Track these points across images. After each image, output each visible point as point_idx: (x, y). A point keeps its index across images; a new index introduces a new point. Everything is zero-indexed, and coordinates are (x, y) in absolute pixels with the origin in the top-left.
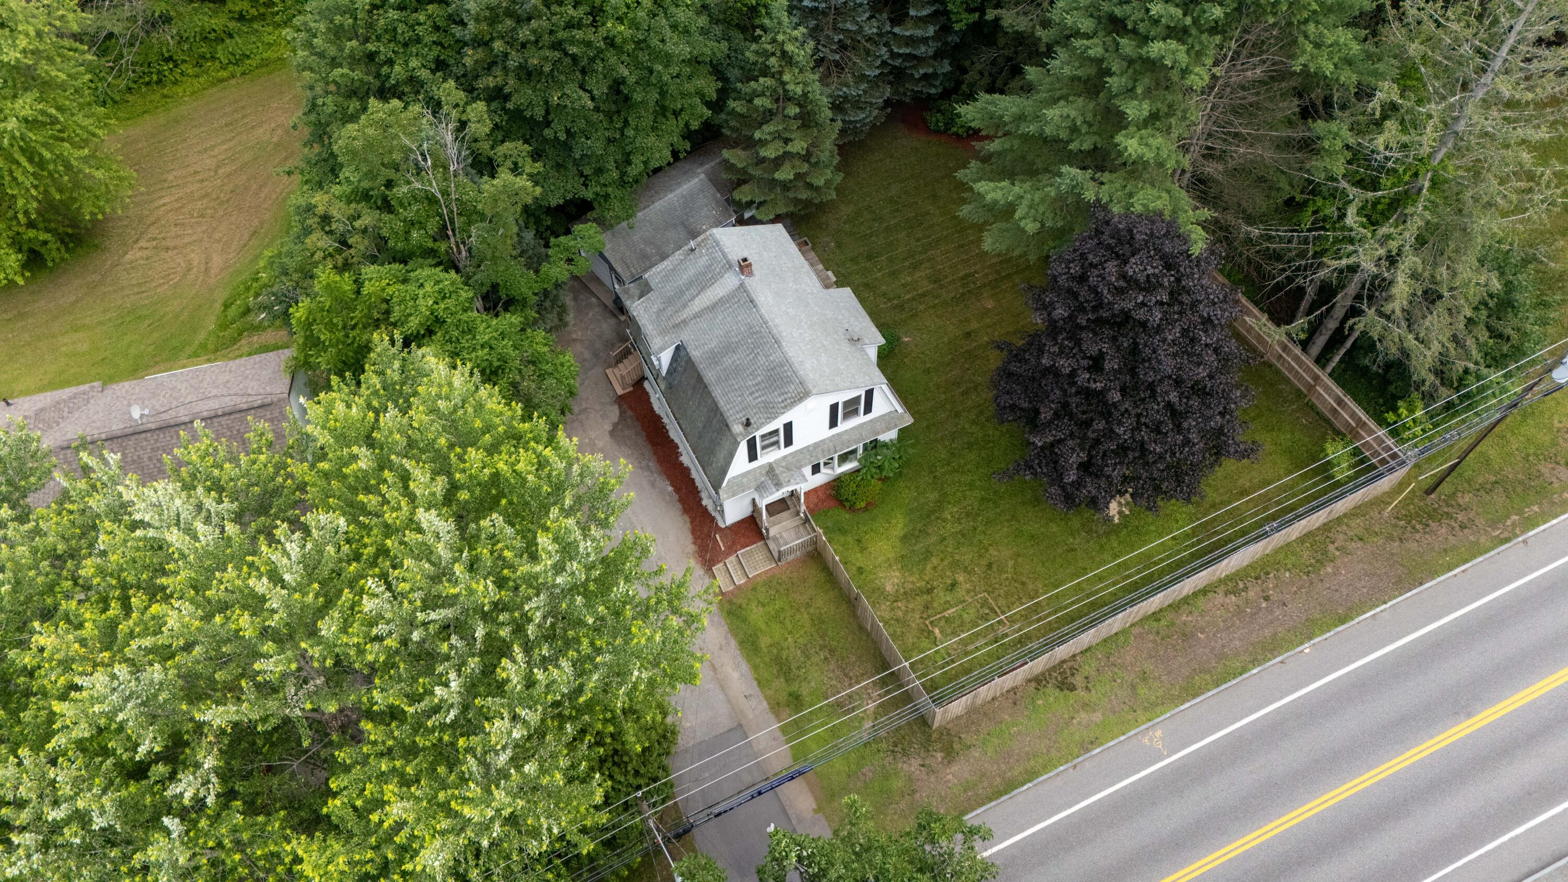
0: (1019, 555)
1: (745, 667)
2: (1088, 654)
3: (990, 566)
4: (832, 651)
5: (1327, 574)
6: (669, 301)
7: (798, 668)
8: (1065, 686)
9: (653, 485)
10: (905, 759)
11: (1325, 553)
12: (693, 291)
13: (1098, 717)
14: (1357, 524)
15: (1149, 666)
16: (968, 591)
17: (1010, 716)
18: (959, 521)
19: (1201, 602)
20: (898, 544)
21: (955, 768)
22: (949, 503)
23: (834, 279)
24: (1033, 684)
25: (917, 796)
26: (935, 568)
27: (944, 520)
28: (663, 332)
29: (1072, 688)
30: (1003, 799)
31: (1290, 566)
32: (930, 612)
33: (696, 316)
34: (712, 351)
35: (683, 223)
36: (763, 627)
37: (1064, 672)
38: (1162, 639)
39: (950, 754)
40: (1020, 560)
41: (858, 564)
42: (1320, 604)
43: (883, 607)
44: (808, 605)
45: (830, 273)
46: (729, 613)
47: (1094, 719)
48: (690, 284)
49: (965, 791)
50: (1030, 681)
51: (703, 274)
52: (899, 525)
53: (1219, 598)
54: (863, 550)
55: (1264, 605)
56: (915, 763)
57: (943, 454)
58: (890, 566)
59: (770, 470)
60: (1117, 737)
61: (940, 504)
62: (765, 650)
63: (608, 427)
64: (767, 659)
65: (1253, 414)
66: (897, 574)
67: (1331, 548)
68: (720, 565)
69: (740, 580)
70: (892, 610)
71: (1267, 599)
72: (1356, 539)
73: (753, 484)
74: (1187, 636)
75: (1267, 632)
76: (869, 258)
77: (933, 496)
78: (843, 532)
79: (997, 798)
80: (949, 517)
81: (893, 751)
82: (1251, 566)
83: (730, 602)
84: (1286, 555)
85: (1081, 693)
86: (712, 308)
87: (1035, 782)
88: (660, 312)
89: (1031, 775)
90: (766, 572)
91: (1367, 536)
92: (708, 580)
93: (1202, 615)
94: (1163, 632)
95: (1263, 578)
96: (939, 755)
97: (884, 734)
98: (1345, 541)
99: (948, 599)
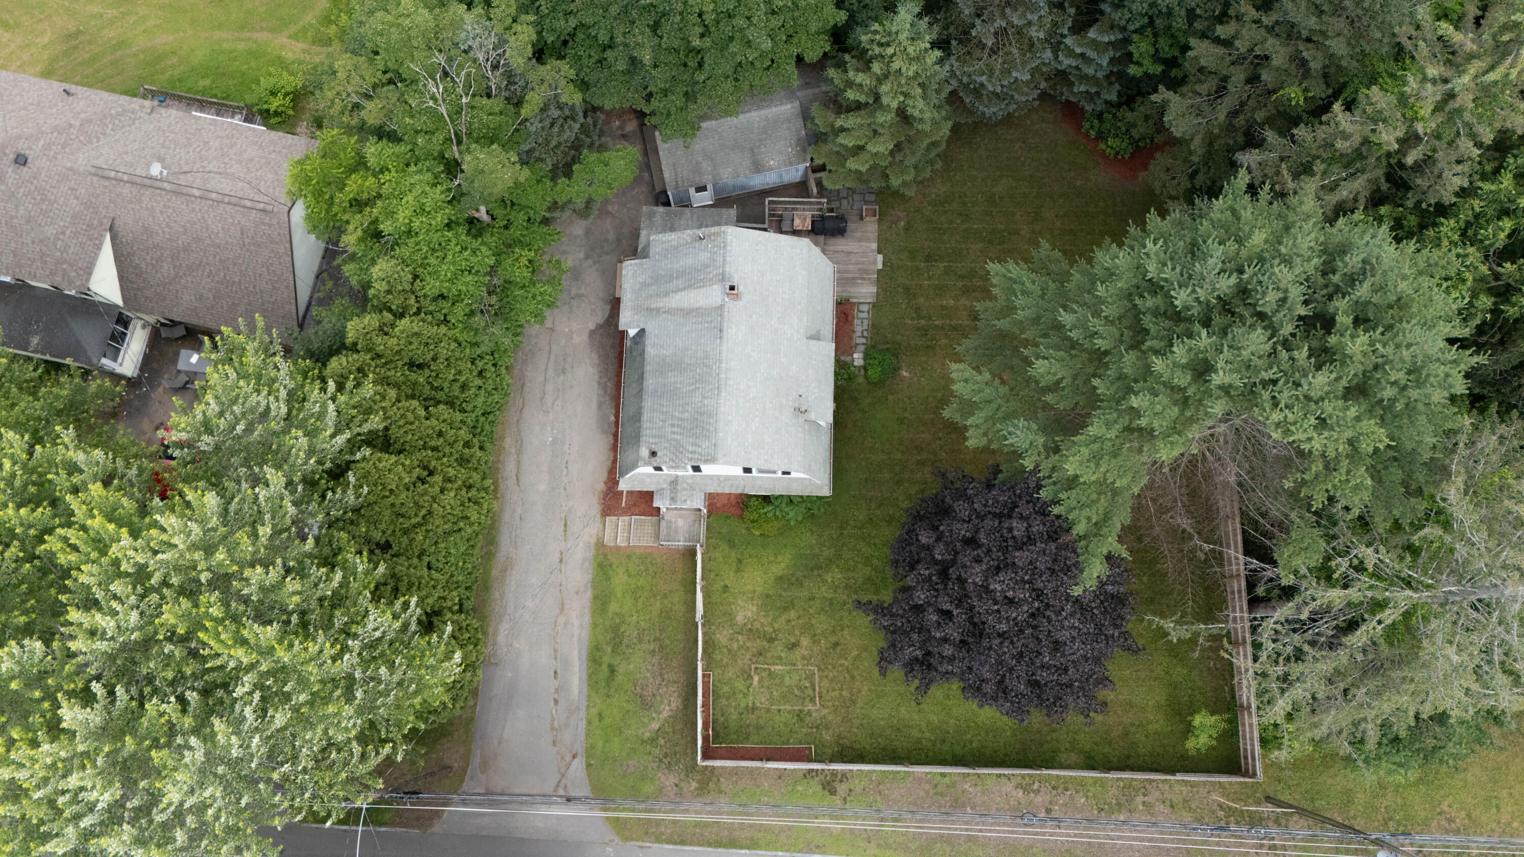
0: (866, 650)
1: (587, 620)
3: (836, 645)
4: (662, 647)
5: (1117, 821)
6: (657, 279)
7: (628, 646)
8: (829, 787)
9: (600, 406)
10: (666, 771)
11: (1130, 801)
12: (680, 283)
13: (837, 829)
16: (803, 658)
17: (769, 785)
18: (835, 589)
19: (990, 782)
20: (771, 581)
21: (699, 803)
22: (838, 566)
23: (880, 267)
26: (789, 621)
27: (824, 581)
28: (636, 309)
29: (833, 792)
30: (720, 850)
31: (1090, 794)
32: (761, 658)
33: (669, 312)
34: (664, 358)
35: (752, 150)
36: (619, 594)
37: (836, 775)
38: (936, 794)
39: (702, 789)
40: (864, 655)
41: (727, 582)
43: (725, 632)
44: (665, 596)
45: (880, 258)
46: (600, 565)
47: (832, 828)
48: (680, 274)
51: (696, 270)
52: (781, 564)
53: (1009, 787)
54: (738, 570)
55: (1042, 816)
56: (673, 779)
57: (862, 516)
58: (752, 599)
59: (675, 481)
61: (830, 562)
62: (610, 615)
63: (591, 326)
64: (608, 623)
66: (754, 609)
67: (1140, 799)
68: (614, 518)
69: (621, 542)
70: (731, 639)
71: (1048, 811)
72: (1168, 803)
73: (654, 486)
74: (958, 804)
75: (1026, 841)
77: (827, 553)
78: (731, 544)
79: (716, 847)
80: (830, 580)
81: (661, 760)
83: (605, 556)
85: (837, 800)
86: (687, 313)
88: (645, 285)
90: (646, 547)
91: (1180, 806)
92: (598, 525)
93: (983, 793)
94: (940, 789)
95: (1060, 791)
96: (694, 785)
97: (662, 742)
98: (1158, 800)
99: (783, 655)
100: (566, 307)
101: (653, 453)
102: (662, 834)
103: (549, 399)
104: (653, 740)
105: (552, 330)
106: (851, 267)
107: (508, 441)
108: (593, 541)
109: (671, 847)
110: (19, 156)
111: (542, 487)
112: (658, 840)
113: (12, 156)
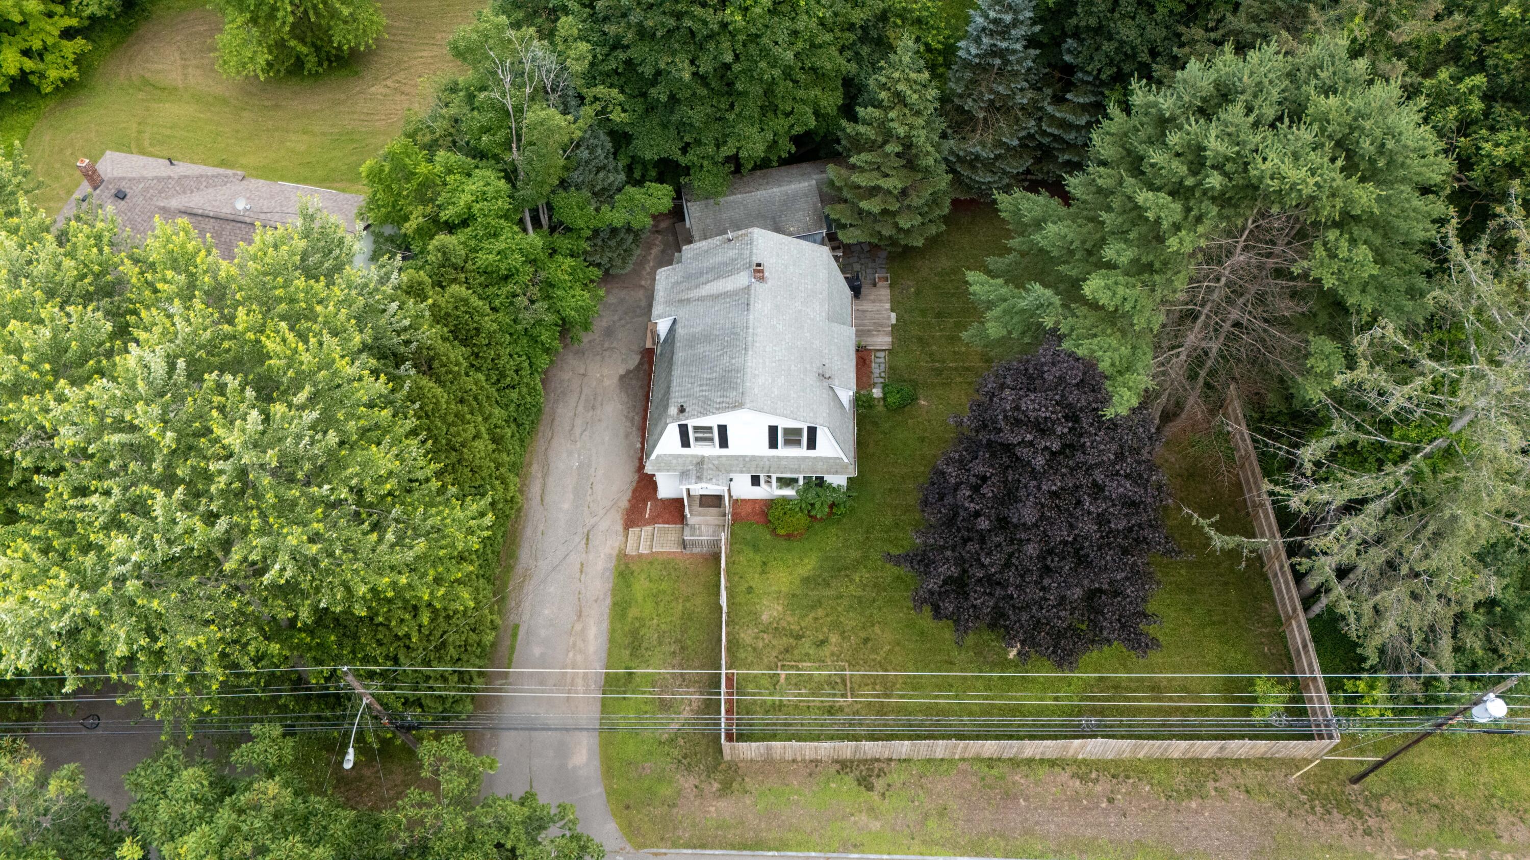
0: (898, 644)
1: (605, 625)
2: (904, 765)
4: (683, 648)
5: (1188, 808)
6: (688, 277)
7: (647, 649)
8: (865, 783)
9: (627, 436)
10: (686, 773)
11: (1200, 786)
12: (710, 276)
13: (876, 825)
14: (1254, 776)
15: (953, 805)
16: (832, 654)
17: (799, 784)
18: (864, 587)
19: (1043, 772)
20: (798, 582)
21: (722, 804)
22: (865, 567)
23: (894, 321)
24: (838, 766)
25: (675, 811)
26: (816, 619)
27: (852, 581)
28: (668, 303)
29: (870, 788)
30: (744, 853)
31: (1155, 781)
32: (788, 656)
33: (701, 299)
34: (694, 336)
35: (774, 219)
36: (640, 599)
37: (872, 770)
38: (984, 787)
39: (726, 788)
40: (897, 649)
41: (751, 584)
42: (1161, 833)
43: (750, 631)
44: (687, 599)
45: (893, 315)
46: (621, 574)
47: (871, 825)
48: (710, 270)
49: (717, 828)
50: (837, 761)
51: (725, 264)
52: (808, 565)
53: (1064, 777)
54: (763, 572)
55: (1104, 805)
56: (692, 780)
57: (888, 521)
58: (778, 598)
59: (700, 463)
60: (881, 853)
61: (856, 565)
62: (630, 620)
63: (622, 371)
64: (626, 629)
65: (1215, 618)
66: (780, 608)
67: (1210, 785)
68: (637, 530)
69: (644, 550)
70: (757, 638)
71: (1111, 800)
72: (1242, 788)
73: (680, 468)
74: (1009, 796)
75: (1089, 833)
76: (939, 315)
77: (854, 554)
78: (756, 548)
79: (739, 849)
80: (857, 579)
81: (679, 761)
82: (1116, 763)
83: (627, 565)
84: (1159, 770)
85: (875, 796)
86: (715, 297)
87: (782, 853)
88: (677, 283)
89: (782, 846)
90: (669, 553)
91: (1257, 791)
92: (621, 538)
93: (1036, 785)
94: (988, 781)
95: (1120, 779)
96: (716, 786)
97: (681, 742)
98: (1230, 785)
99: (811, 652)
100: (598, 357)
101: (682, 410)
102: (680, 838)
103: (578, 431)
104: (672, 741)
105: (584, 375)
107: (535, 468)
108: (615, 552)
109: (690, 851)
110: (119, 191)
111: (566, 506)
112: (675, 845)
113: (113, 191)
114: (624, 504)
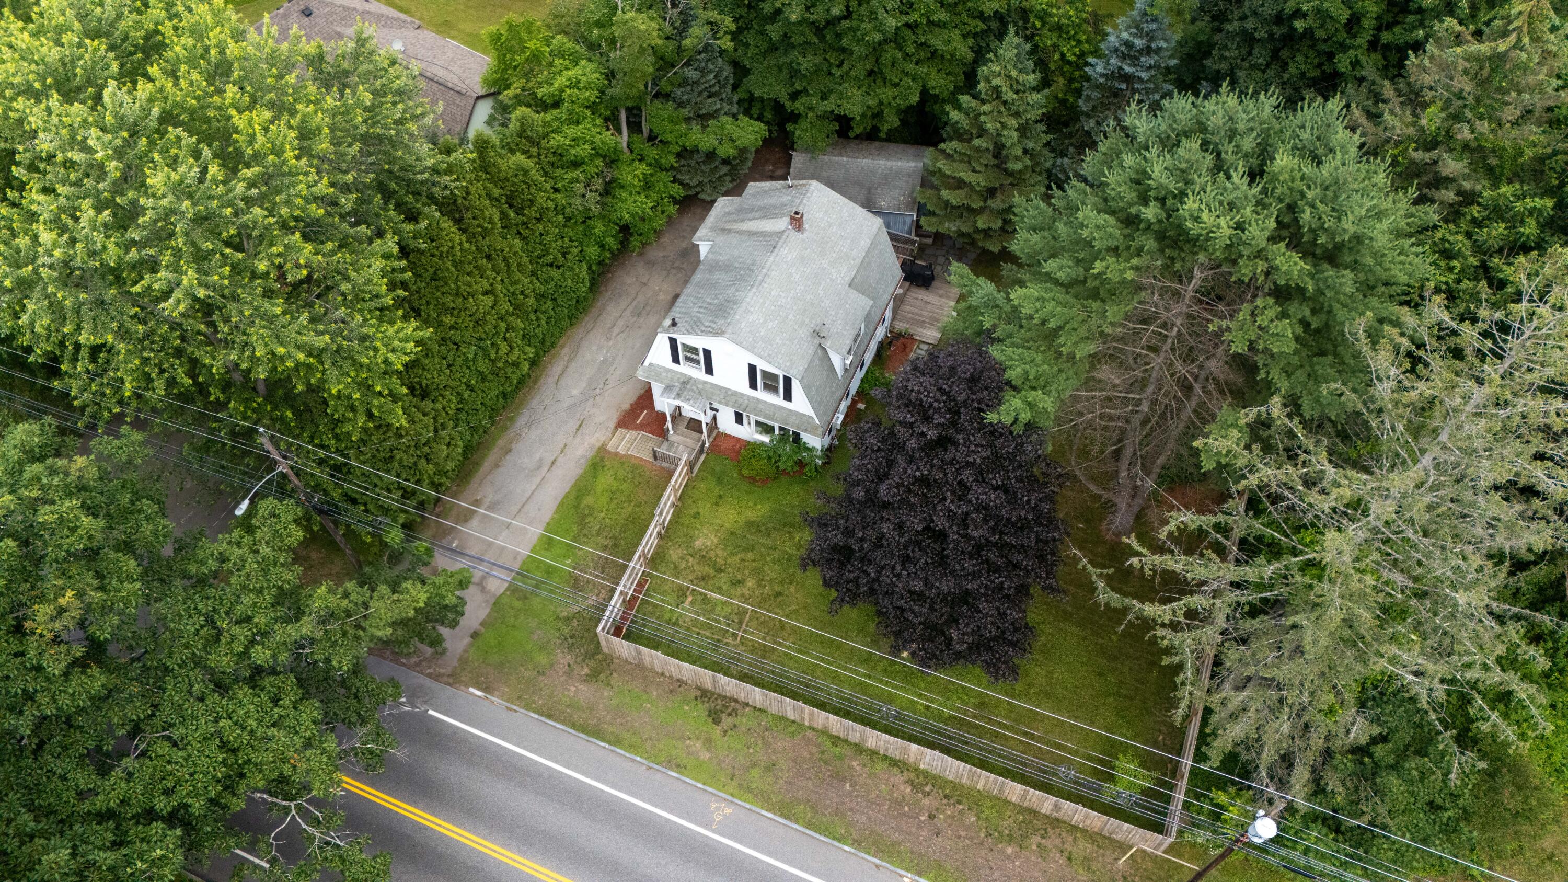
0: (805, 608)
2: (758, 713)
3: (778, 594)
4: (615, 545)
5: (1002, 851)
6: (740, 211)
8: (715, 717)
10: (566, 651)
11: (1025, 837)
12: (757, 215)
13: (705, 755)
14: (1085, 847)
15: (783, 764)
16: (742, 596)
17: (658, 695)
18: (799, 547)
19: (881, 767)
20: (742, 523)
21: (583, 687)
23: (951, 320)
24: (698, 693)
25: (541, 678)
26: (743, 560)
27: (792, 538)
28: (713, 229)
29: (717, 722)
30: (581, 735)
31: (983, 816)
32: (702, 583)
33: (740, 233)
34: (717, 262)
35: (869, 189)
36: (599, 491)
37: (727, 707)
38: (820, 759)
39: (593, 676)
41: (701, 510)
42: (963, 863)
43: (679, 551)
45: (954, 314)
46: (594, 465)
47: (701, 754)
48: (761, 209)
49: (569, 706)
50: (700, 689)
51: (775, 207)
52: (758, 511)
53: (898, 779)
54: (716, 504)
55: (922, 818)
56: (569, 659)
58: (718, 531)
59: (687, 382)
60: (698, 781)
62: (582, 506)
65: (1124, 692)
66: (715, 541)
67: (1036, 839)
68: (624, 431)
69: (621, 450)
70: (682, 558)
71: (931, 817)
72: (1066, 854)
73: (667, 381)
74: (839, 777)
75: (896, 837)
78: (719, 481)
79: (578, 730)
80: (797, 539)
81: (566, 639)
82: (955, 786)
83: (602, 459)
84: (993, 807)
85: (717, 731)
86: (751, 234)
87: (612, 748)
88: (729, 214)
89: (616, 741)
90: (642, 460)
91: (1078, 862)
92: (609, 434)
93: (869, 776)
94: (826, 756)
95: (951, 801)
96: (586, 670)
97: (575, 623)
98: (1055, 847)
99: (724, 587)
100: (665, 273)
101: (674, 324)
102: (534, 702)
103: (616, 330)
104: (568, 619)
105: (645, 284)
106: (925, 313)
107: (566, 350)
108: (598, 445)
109: (536, 716)
110: (307, 8)
111: (575, 392)
112: (527, 707)
113: (302, 7)
114: (626, 406)
